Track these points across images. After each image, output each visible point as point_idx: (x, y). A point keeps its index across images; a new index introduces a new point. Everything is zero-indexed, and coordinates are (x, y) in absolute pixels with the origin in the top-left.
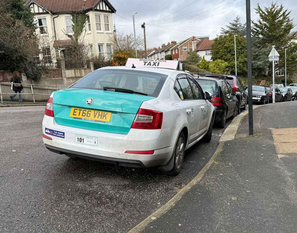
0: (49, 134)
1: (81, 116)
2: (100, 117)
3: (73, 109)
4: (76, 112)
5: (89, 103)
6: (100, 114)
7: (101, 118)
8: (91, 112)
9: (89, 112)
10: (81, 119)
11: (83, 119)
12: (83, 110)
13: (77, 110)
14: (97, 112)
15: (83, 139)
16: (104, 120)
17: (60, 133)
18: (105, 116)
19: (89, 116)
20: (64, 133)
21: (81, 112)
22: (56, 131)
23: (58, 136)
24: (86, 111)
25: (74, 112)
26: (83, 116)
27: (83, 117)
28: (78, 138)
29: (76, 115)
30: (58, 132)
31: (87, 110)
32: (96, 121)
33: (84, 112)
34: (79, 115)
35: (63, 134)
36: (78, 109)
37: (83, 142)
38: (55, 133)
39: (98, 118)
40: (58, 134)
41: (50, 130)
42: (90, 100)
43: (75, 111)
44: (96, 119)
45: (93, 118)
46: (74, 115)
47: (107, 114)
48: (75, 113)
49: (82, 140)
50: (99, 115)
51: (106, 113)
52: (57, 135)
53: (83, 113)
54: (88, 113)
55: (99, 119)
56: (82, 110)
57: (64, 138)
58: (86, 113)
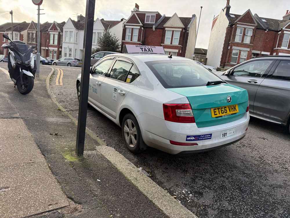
1: (221, 115)
3: (212, 110)
4: (216, 112)
7: (234, 111)
13: (216, 109)
14: (230, 107)
15: (226, 133)
18: (235, 108)
19: (227, 112)
21: (220, 110)
23: (204, 139)
26: (222, 113)
27: (223, 115)
31: (224, 107)
32: (232, 114)
33: (222, 109)
34: (219, 114)
37: (226, 136)
39: (232, 111)
41: (194, 136)
42: (230, 98)
43: (215, 111)
45: (230, 113)
46: (215, 115)
50: (232, 109)
53: (222, 111)
58: (224, 110)
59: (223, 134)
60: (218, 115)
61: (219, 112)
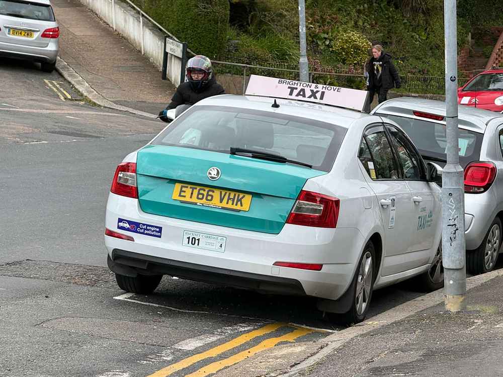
0: (128, 230)
1: (194, 199)
2: (230, 202)
3: (178, 186)
4: (184, 192)
5: (213, 176)
6: (232, 197)
7: (233, 204)
8: (213, 192)
9: (210, 193)
10: (196, 204)
11: (198, 204)
12: (198, 188)
13: (187, 187)
14: (226, 193)
15: (199, 240)
16: (238, 207)
17: (153, 229)
18: (240, 200)
19: (211, 200)
20: (160, 228)
21: (196, 192)
22: (144, 225)
23: (147, 234)
24: (204, 190)
25: (181, 191)
26: (198, 198)
27: (199, 202)
28: (189, 238)
29: (185, 196)
30: (148, 225)
31: (207, 189)
32: (223, 208)
33: (202, 192)
34: (191, 197)
35: (158, 230)
36: (189, 186)
37: (198, 245)
38: (141, 229)
39: (227, 203)
40: (149, 230)
41: (130, 222)
42: (215, 172)
43: (184, 189)
44: (224, 204)
45: (218, 204)
46: (180, 195)
47: (244, 196)
48: (183, 194)
49: (197, 241)
50: (229, 199)
51: (241, 195)
52: (146, 232)
53: (199, 194)
54: (208, 195)
55: (230, 206)
56: (196, 188)
57: (160, 237)
58: (205, 194)
60: (187, 199)
61: (192, 194)
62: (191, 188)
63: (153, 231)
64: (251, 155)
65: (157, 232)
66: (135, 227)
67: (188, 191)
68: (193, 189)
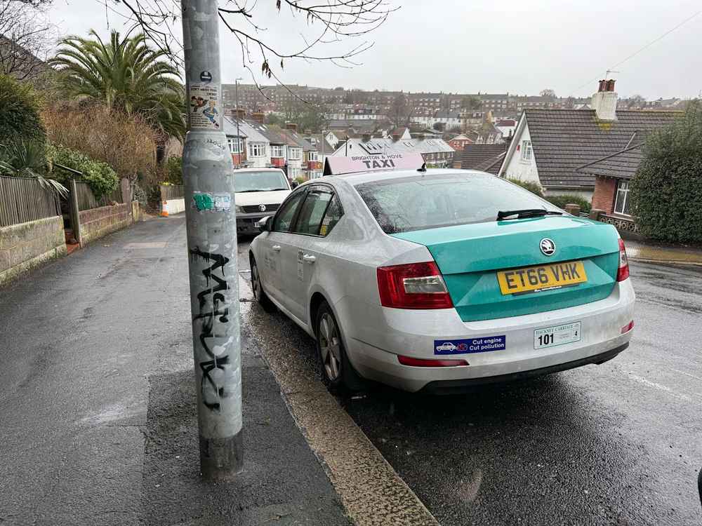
0: (455, 352)
1: (528, 287)
2: (567, 277)
3: (501, 276)
4: (512, 280)
6: (565, 270)
7: (570, 278)
8: (544, 270)
9: (542, 272)
10: (532, 291)
11: (536, 291)
12: (526, 270)
13: (513, 274)
14: (557, 267)
15: (552, 336)
16: (576, 280)
17: (492, 341)
18: (574, 271)
19: (547, 281)
20: (503, 338)
21: (525, 276)
22: (479, 339)
23: (485, 350)
24: (534, 272)
25: (508, 281)
26: (532, 284)
27: (535, 287)
29: (516, 286)
30: (484, 339)
31: (536, 269)
32: (564, 286)
33: (531, 274)
34: (524, 285)
35: (500, 340)
36: (515, 271)
37: (552, 342)
38: (476, 346)
39: (564, 279)
40: (487, 344)
41: (455, 342)
43: (510, 277)
44: (561, 282)
45: (557, 283)
46: (510, 287)
47: (575, 265)
48: (512, 284)
49: (550, 338)
50: (563, 273)
51: (572, 264)
52: (486, 347)
53: (530, 278)
54: (541, 276)
55: (568, 281)
56: (524, 272)
57: (503, 348)
58: (537, 275)
59: (541, 338)
60: (520, 289)
61: (522, 280)
62: (517, 273)
63: (494, 344)
64: (517, 215)
65: (499, 343)
66: (465, 345)
67: (516, 279)
68: (521, 274)
